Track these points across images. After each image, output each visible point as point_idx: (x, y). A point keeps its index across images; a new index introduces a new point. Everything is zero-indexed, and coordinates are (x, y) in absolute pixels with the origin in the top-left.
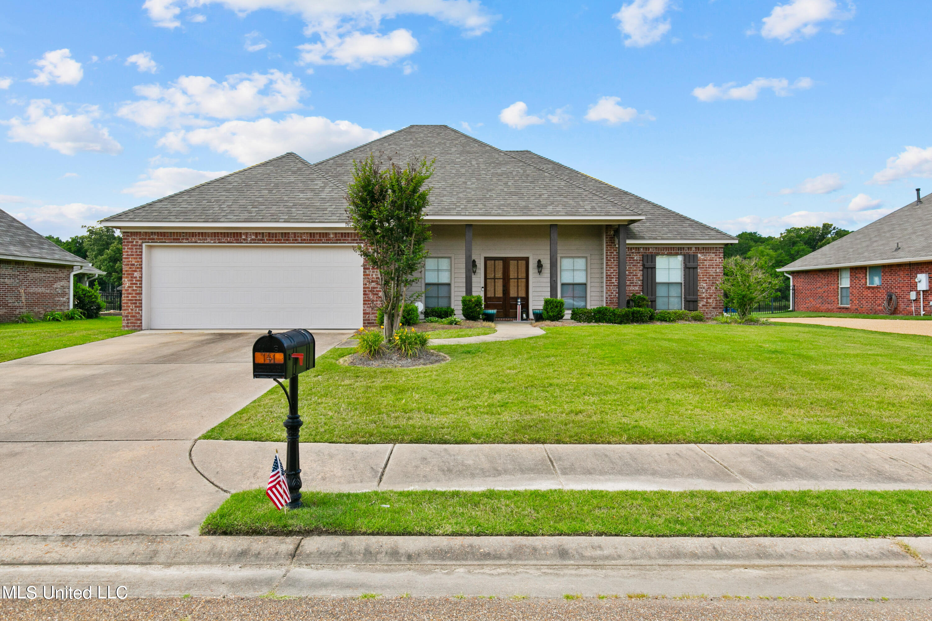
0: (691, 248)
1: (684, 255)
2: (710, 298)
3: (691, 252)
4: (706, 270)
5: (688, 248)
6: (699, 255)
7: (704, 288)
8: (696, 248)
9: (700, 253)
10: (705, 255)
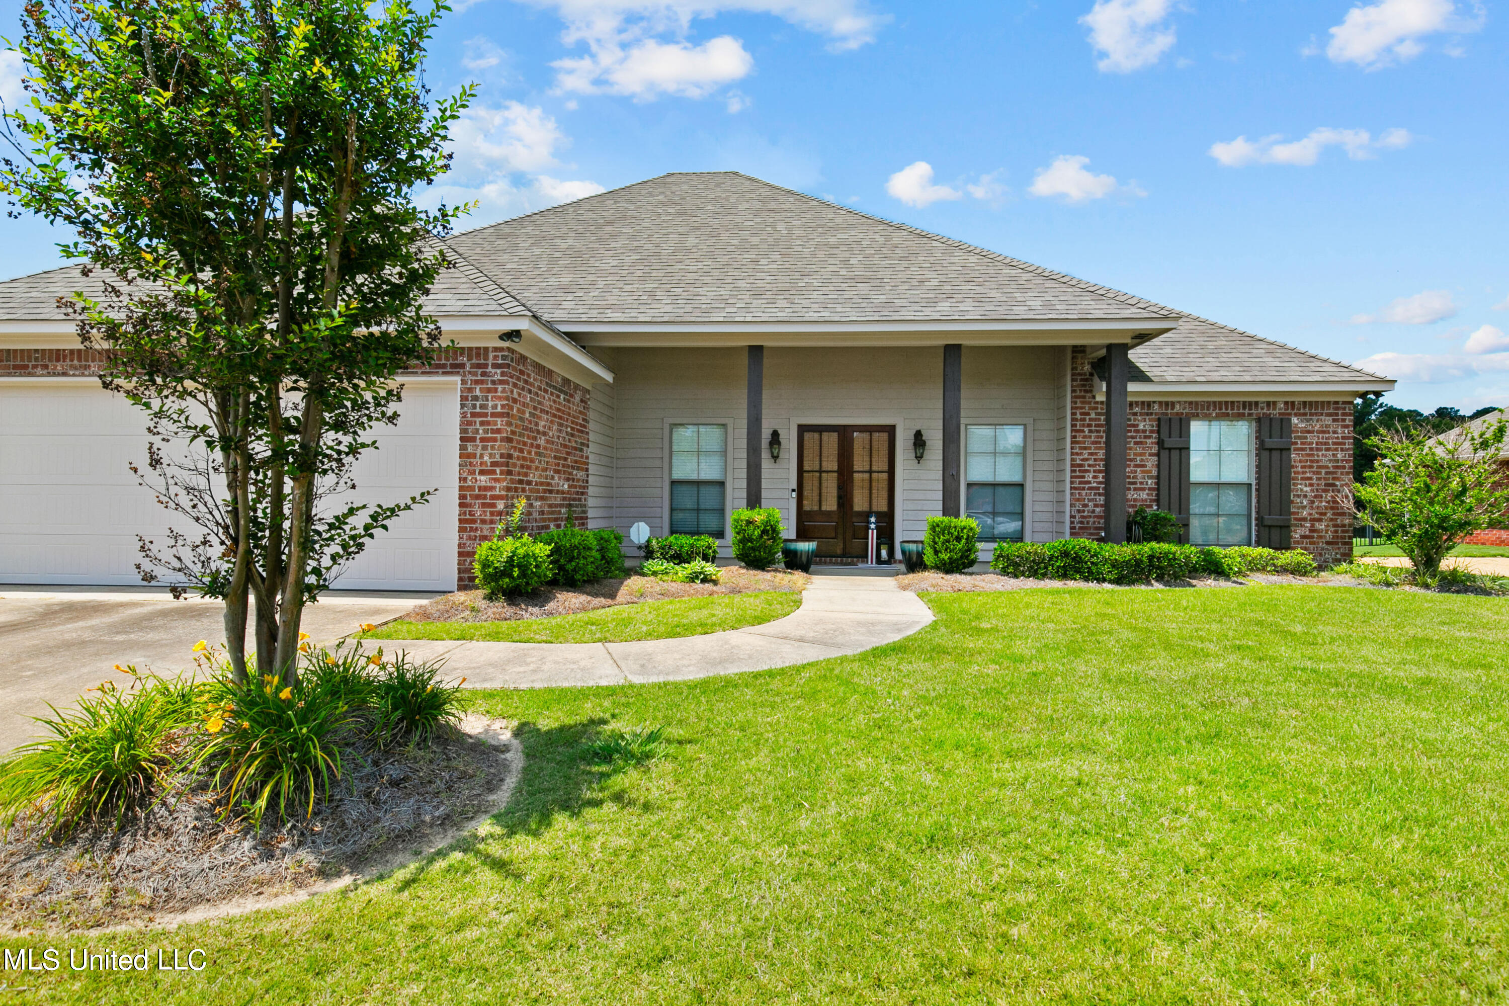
0: (1274, 403)
1: (1259, 420)
2: (1320, 520)
3: (1275, 413)
4: (1313, 455)
5: (1268, 403)
6: (1295, 420)
7: (1305, 496)
8: (1286, 403)
9: (1296, 415)
10: (1308, 421)
